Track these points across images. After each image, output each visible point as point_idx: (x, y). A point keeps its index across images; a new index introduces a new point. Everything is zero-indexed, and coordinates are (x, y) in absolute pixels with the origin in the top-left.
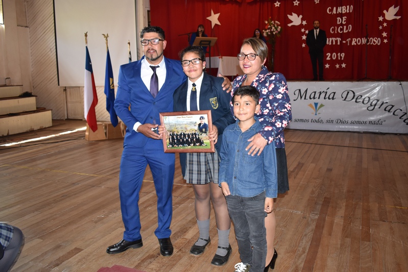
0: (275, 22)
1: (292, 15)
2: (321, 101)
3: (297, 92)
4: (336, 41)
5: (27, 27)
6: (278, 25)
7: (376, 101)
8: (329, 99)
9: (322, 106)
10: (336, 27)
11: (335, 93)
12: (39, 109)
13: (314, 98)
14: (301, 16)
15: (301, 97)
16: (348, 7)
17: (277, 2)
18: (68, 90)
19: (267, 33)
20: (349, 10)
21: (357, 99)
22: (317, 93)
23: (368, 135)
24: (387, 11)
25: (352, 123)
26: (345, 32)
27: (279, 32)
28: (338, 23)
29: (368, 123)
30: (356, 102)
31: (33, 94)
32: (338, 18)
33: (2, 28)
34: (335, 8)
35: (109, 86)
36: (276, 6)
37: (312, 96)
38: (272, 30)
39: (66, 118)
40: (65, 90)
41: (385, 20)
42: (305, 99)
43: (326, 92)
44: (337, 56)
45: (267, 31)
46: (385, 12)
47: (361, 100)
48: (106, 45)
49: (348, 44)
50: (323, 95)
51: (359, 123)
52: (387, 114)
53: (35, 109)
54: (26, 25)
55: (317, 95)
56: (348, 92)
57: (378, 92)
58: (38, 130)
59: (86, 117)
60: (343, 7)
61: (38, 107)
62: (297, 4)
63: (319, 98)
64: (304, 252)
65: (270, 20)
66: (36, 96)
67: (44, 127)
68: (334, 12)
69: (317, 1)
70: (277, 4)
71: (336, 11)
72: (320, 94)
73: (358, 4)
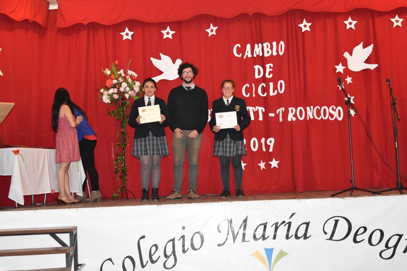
0: (125, 73)
1: (160, 59)
2: (280, 243)
3: (224, 227)
4: (256, 113)
6: (133, 79)
7: (396, 238)
8: (297, 237)
9: (282, 254)
10: (253, 85)
11: (308, 224)
13: (264, 238)
14: (179, 62)
15: (234, 238)
16: (274, 44)
17: (127, 30)
19: (111, 96)
20: (277, 51)
21: (356, 234)
22: (268, 226)
24: (351, 54)
26: (271, 94)
27: (138, 94)
28: (257, 76)
30: (355, 241)
32: (257, 67)
34: (249, 47)
36: (125, 37)
37: (259, 234)
38: (122, 89)
41: (348, 72)
42: (243, 240)
43: (290, 224)
44: (260, 144)
45: (111, 91)
46: (346, 55)
47: (366, 236)
49: (281, 120)
50: (283, 230)
55: (270, 231)
56: (337, 221)
60: (265, 45)
62: (170, 36)
63: (274, 238)
65: (114, 68)
68: (248, 53)
69: (212, 30)
70: (127, 34)
71: (252, 53)
72: (276, 228)
73: (294, 39)
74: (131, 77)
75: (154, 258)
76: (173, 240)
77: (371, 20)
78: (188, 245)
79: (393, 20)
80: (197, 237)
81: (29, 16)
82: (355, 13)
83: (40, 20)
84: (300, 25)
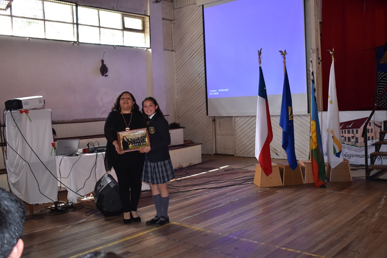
5: (172, 51)
12: (187, 144)
18: (217, 120)
31: (181, 126)
33: (149, 52)
35: (288, 116)
39: (214, 152)
40: (214, 120)
48: (283, 64)
53: (183, 143)
54: (172, 49)
58: (187, 167)
59: (257, 156)
61: (186, 139)
66: (184, 128)
67: (193, 164)
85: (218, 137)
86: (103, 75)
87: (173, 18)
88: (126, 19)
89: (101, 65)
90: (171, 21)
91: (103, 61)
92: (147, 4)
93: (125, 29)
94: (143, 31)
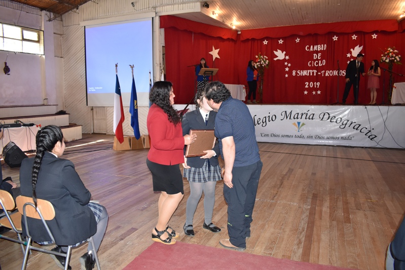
0: (263, 57)
1: (277, 51)
2: (303, 121)
3: (284, 114)
4: (313, 73)
6: (266, 59)
7: (346, 121)
8: (309, 119)
9: (303, 124)
10: (313, 62)
11: (314, 114)
13: (297, 118)
14: (284, 52)
15: (287, 118)
16: (322, 45)
17: (265, 41)
18: (94, 109)
19: (257, 66)
20: (323, 48)
21: (331, 119)
22: (299, 114)
23: (341, 148)
25: (328, 138)
26: (320, 65)
27: (267, 65)
28: (314, 58)
29: (340, 138)
30: (331, 121)
31: (67, 112)
32: (315, 55)
33: (43, 58)
34: (312, 47)
35: (134, 106)
36: (265, 43)
38: (261, 63)
39: (92, 132)
40: (92, 109)
41: (352, 57)
42: (290, 119)
43: (307, 114)
44: (314, 85)
45: (258, 64)
46: (352, 50)
47: (335, 121)
48: (132, 74)
49: (323, 76)
50: (304, 116)
51: (333, 138)
52: (355, 131)
53: (68, 125)
54: (61, 56)
55: (300, 116)
56: (324, 114)
57: (348, 114)
58: (71, 141)
59: (114, 131)
60: (318, 46)
61: (70, 123)
62: (282, 43)
63: (301, 118)
64: (304, 231)
65: (259, 55)
66: (69, 114)
67: (76, 139)
68: (311, 49)
69: (298, 40)
70: (265, 42)
71: (313, 49)
72: (302, 115)
73: (330, 43)
74: (265, 58)
75: (259, 123)
76: (266, 117)
77: (363, 36)
78: (270, 119)
79: (373, 36)
80: (274, 117)
81: (230, 37)
82: (356, 33)
83: (234, 38)
84: (334, 38)
85: (95, 121)
86: (6, 74)
87: (62, 33)
88: (25, 32)
89: (4, 66)
90: (61, 35)
91: (6, 63)
92: (42, 22)
93: (23, 39)
94: (38, 42)
